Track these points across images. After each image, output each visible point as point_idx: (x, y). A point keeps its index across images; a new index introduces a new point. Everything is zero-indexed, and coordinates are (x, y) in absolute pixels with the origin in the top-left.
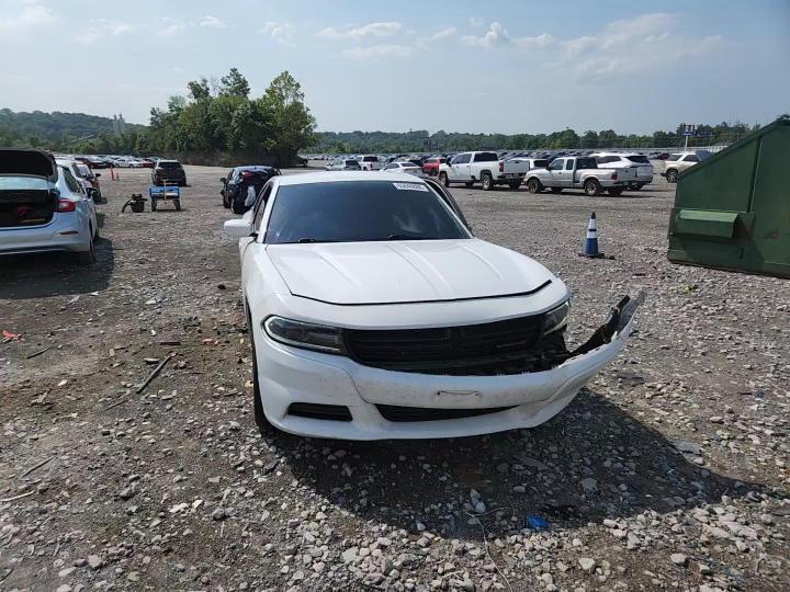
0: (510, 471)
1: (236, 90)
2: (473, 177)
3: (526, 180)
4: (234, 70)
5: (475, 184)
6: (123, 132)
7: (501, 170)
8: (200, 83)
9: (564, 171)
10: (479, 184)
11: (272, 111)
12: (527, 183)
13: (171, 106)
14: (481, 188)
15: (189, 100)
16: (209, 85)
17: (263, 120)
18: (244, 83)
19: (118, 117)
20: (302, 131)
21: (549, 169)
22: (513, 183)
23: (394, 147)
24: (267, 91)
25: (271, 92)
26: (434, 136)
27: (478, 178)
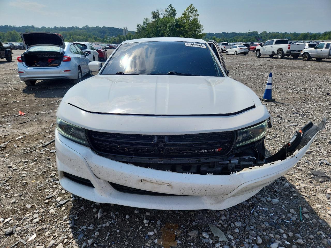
0: (198, 237)
1: (171, 14)
2: (273, 52)
3: (302, 54)
4: (170, 5)
5: (274, 56)
6: (127, 35)
7: (289, 48)
8: (156, 12)
9: (324, 49)
10: (276, 56)
11: (184, 23)
12: (302, 56)
13: (144, 22)
14: (277, 58)
15: (151, 20)
16: (159, 13)
17: (180, 27)
18: (174, 11)
19: (125, 28)
20: (197, 32)
21: (316, 48)
22: (295, 55)
23: (240, 39)
24: (183, 14)
25: (184, 14)
26: (261, 34)
27: (276, 52)
